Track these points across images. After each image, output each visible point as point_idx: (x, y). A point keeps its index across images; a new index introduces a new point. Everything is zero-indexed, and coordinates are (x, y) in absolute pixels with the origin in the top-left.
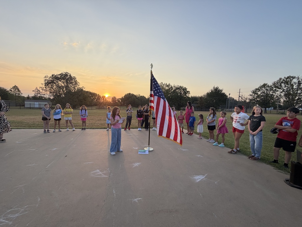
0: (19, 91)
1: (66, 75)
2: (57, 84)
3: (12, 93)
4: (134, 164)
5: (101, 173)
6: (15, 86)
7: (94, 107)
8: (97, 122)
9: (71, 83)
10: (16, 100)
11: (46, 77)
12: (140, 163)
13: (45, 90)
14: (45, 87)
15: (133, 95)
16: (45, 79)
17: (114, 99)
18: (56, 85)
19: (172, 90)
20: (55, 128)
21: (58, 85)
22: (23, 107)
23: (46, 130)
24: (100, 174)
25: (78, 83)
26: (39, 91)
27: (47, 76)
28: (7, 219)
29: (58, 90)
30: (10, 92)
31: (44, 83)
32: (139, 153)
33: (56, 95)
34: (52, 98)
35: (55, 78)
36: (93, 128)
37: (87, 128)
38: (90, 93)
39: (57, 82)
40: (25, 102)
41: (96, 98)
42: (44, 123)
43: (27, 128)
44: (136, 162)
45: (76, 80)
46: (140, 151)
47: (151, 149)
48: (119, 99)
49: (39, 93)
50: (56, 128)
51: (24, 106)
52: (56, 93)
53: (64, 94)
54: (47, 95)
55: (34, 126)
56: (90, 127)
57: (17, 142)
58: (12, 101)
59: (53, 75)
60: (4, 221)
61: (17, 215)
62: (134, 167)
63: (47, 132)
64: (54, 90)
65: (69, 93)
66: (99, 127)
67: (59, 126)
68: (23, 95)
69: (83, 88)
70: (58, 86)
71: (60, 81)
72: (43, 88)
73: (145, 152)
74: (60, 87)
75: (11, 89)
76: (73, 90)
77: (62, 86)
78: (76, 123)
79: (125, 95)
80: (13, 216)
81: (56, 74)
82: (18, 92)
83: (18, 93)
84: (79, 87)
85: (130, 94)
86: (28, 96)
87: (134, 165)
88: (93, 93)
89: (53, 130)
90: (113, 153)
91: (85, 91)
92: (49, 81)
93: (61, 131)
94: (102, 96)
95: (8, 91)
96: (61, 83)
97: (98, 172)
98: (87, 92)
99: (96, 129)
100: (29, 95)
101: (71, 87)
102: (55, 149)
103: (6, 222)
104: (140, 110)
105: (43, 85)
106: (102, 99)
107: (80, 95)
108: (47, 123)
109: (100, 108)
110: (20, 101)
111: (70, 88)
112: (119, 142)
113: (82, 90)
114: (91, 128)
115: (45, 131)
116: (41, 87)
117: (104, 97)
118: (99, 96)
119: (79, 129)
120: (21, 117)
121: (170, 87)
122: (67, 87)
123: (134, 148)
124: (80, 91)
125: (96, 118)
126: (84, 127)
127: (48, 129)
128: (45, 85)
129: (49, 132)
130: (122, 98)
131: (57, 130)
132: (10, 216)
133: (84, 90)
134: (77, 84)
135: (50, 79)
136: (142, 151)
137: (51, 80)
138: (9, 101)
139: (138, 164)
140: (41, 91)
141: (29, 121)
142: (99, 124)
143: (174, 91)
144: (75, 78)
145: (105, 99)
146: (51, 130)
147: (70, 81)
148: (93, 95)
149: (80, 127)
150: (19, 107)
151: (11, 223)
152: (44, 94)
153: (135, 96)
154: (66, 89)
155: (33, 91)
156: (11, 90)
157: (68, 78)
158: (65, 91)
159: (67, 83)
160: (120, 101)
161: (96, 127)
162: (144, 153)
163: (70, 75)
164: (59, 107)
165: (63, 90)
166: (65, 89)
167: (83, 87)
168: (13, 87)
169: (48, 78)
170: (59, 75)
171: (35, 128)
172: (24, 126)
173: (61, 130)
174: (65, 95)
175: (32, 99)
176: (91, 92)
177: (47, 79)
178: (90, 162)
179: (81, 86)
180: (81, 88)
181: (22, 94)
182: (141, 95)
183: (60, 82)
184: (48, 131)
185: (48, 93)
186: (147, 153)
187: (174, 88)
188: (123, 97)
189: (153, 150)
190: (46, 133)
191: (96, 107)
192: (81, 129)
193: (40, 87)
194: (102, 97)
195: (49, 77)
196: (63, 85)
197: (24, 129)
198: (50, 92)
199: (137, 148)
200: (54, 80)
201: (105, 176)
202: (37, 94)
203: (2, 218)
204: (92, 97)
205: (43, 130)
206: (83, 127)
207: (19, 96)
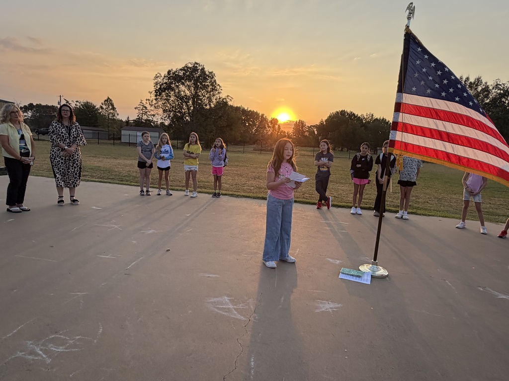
0: (114, 108)
1: (195, 69)
2: (177, 91)
3: (103, 112)
4: (321, 303)
5: (231, 306)
6: (109, 98)
7: (251, 148)
8: (250, 182)
9: (205, 87)
10: (109, 127)
11: (156, 77)
12: (339, 305)
13: (156, 105)
14: (156, 99)
15: (352, 115)
16: (156, 81)
17: (300, 125)
18: (175, 93)
19: (487, 96)
20: (160, 188)
21: (179, 92)
22: (119, 141)
23: (145, 189)
24: (229, 309)
25: (218, 87)
26: (146, 107)
27: (158, 75)
28: (45, 352)
29: (179, 104)
30: (101, 110)
31: (153, 89)
32: (341, 276)
33: (175, 115)
34: (167, 123)
35: (175, 78)
36: (237, 196)
37: (223, 195)
38: (244, 112)
39: (178, 87)
40: (122, 131)
41: (255, 125)
42: (141, 173)
43: (118, 182)
44: (327, 300)
45: (215, 81)
46: (346, 270)
47: (382, 272)
48: (314, 126)
49: (146, 112)
50: (162, 188)
51: (120, 139)
52: (174, 111)
53: (189, 113)
54: (159, 117)
55: (128, 178)
56: (231, 193)
57: (94, 208)
58: (103, 130)
59: (169, 72)
60: (41, 352)
61: (61, 349)
62: (317, 311)
63: (145, 193)
64: (170, 104)
65: (199, 112)
66: (251, 195)
67: (167, 184)
68: (119, 117)
69: (228, 100)
70: (179, 97)
71: (183, 84)
72: (152, 101)
73: (359, 277)
74: (182, 98)
75: (102, 104)
76: (206, 105)
77: (186, 95)
78: (204, 180)
79: (330, 117)
80: (55, 348)
81: (174, 70)
82: (112, 111)
83: (112, 114)
84: (221, 95)
85: (343, 113)
86: (127, 120)
87: (321, 305)
88: (250, 111)
89: (156, 191)
90: (272, 264)
91: (231, 107)
92: (162, 84)
93: (171, 195)
94: (270, 119)
95: (97, 109)
96: (185, 90)
97: (226, 304)
98: (238, 109)
99: (244, 199)
100: (128, 118)
101: (204, 96)
102: (151, 232)
103: (42, 357)
104: (362, 157)
105: (152, 95)
106: (269, 127)
107: (220, 117)
108: (146, 175)
109: (263, 150)
110: (114, 128)
111: (201, 100)
112: (286, 237)
113: (226, 103)
114: (232, 195)
115: (142, 191)
116: (149, 100)
117: (274, 121)
118: (263, 119)
119: (207, 195)
120: (112, 160)
121: (480, 89)
122: (195, 97)
123: (331, 260)
124: (222, 107)
125: (250, 174)
126: (217, 191)
127: (147, 187)
128: (156, 96)
129: (149, 195)
130: (322, 123)
131: (164, 192)
132: (52, 347)
133: (230, 103)
134: (216, 90)
135: (165, 81)
136: (352, 273)
137: (166, 83)
138: (100, 129)
139: (332, 306)
140: (149, 107)
141: (121, 169)
142: (252, 188)
143: (494, 100)
144: (212, 76)
145: (277, 126)
146: (154, 192)
147: (201, 84)
148: (250, 115)
149: (211, 191)
150: (112, 142)
151: (49, 361)
152: (154, 115)
153: (359, 119)
154: (193, 104)
155: (135, 108)
156: (102, 108)
157: (199, 77)
158: (192, 108)
159: (196, 88)
160: (316, 133)
161: (244, 194)
162: (358, 280)
163: (203, 69)
164: (166, 141)
165: (187, 105)
166: (191, 103)
167: (228, 96)
168: (105, 101)
169: (162, 78)
170: (181, 70)
171: (128, 183)
172: (111, 177)
173: (171, 192)
174: (190, 116)
175: (134, 126)
176: (246, 108)
177: (160, 80)
178: (214, 274)
179: (223, 95)
180: (224, 100)
181: (118, 115)
182: (376, 116)
183: (182, 88)
184: (147, 191)
185: (161, 111)
186: (367, 280)
187: (494, 93)
188: (324, 120)
189: (387, 276)
190: (143, 195)
191: (255, 146)
192: (211, 196)
193: (147, 100)
194: (271, 122)
195: (163, 76)
196: (188, 93)
197: (110, 183)
198: (165, 111)
199: (338, 262)
200: (171, 83)
201: (239, 317)
202: (142, 114)
203: (40, 346)
204: (248, 120)
205: (139, 189)
206: (215, 189)
207: (114, 119)
